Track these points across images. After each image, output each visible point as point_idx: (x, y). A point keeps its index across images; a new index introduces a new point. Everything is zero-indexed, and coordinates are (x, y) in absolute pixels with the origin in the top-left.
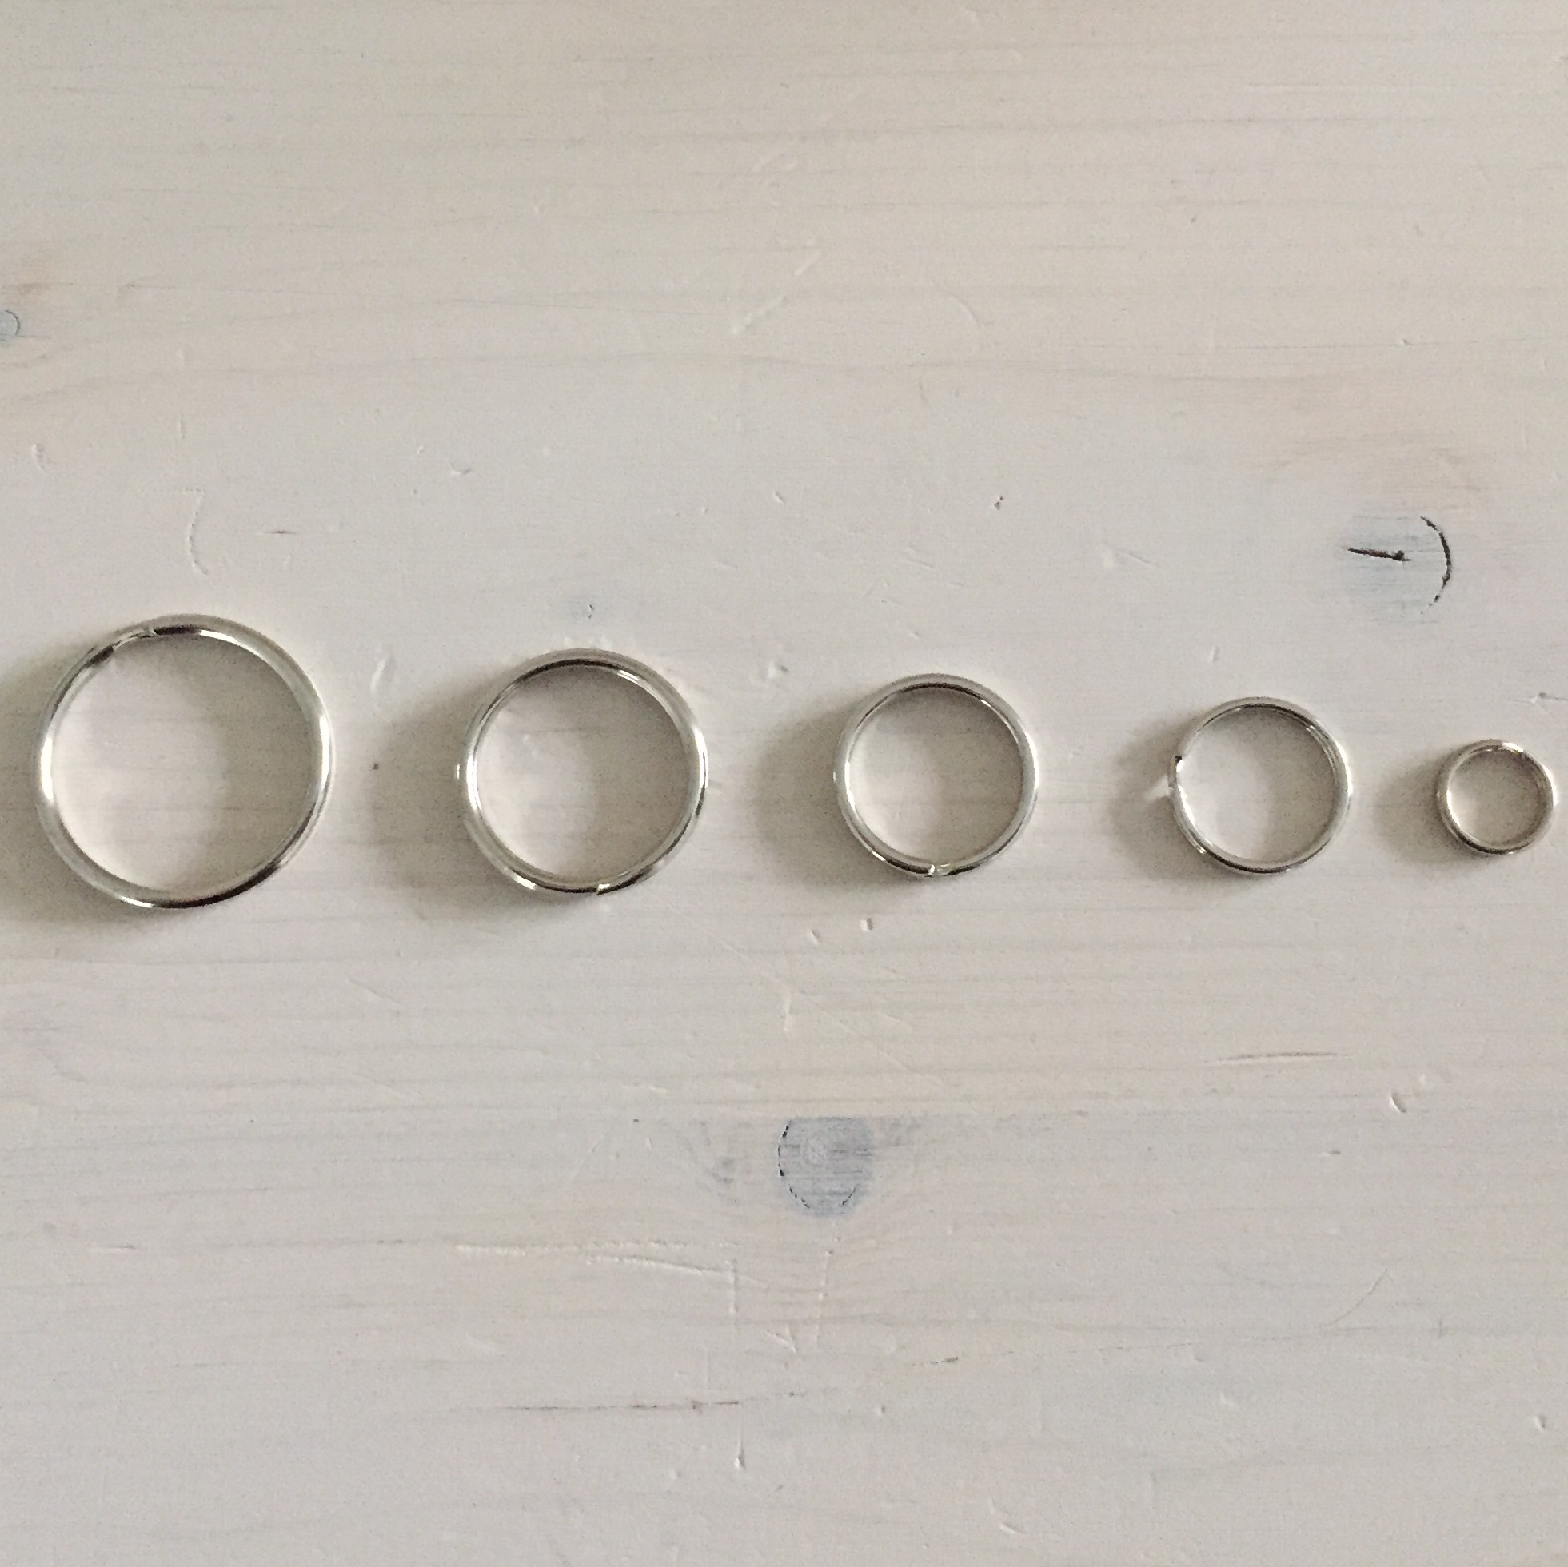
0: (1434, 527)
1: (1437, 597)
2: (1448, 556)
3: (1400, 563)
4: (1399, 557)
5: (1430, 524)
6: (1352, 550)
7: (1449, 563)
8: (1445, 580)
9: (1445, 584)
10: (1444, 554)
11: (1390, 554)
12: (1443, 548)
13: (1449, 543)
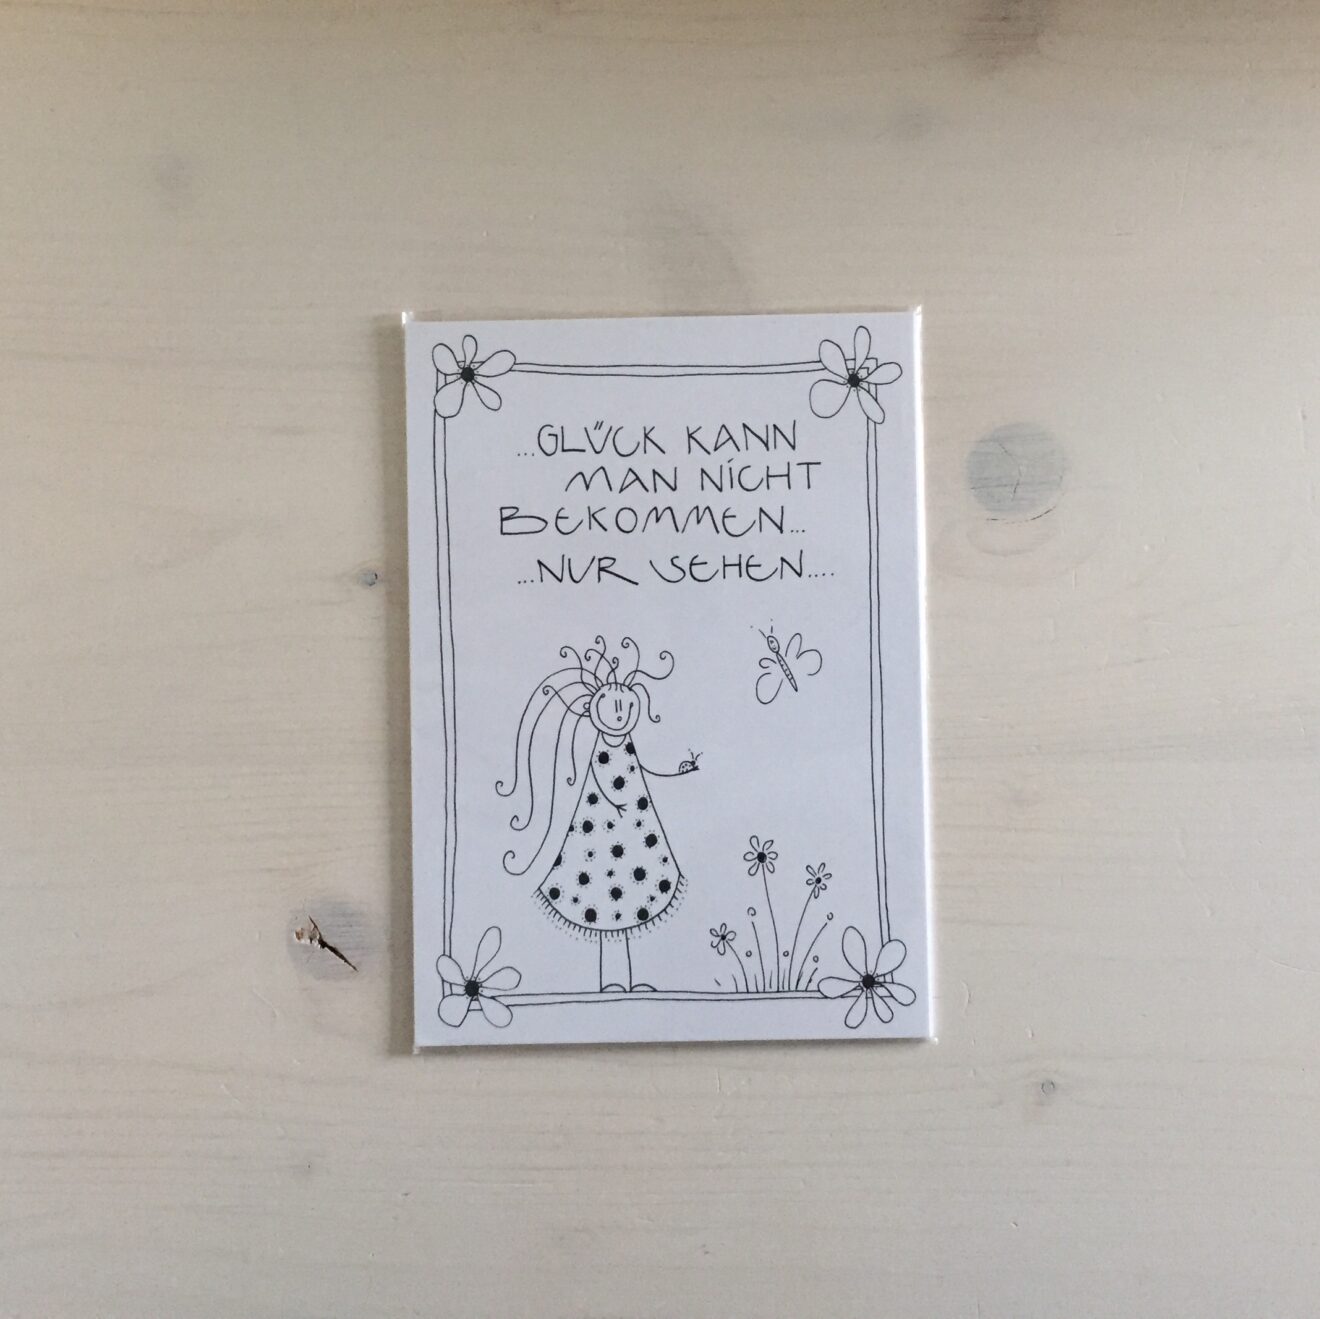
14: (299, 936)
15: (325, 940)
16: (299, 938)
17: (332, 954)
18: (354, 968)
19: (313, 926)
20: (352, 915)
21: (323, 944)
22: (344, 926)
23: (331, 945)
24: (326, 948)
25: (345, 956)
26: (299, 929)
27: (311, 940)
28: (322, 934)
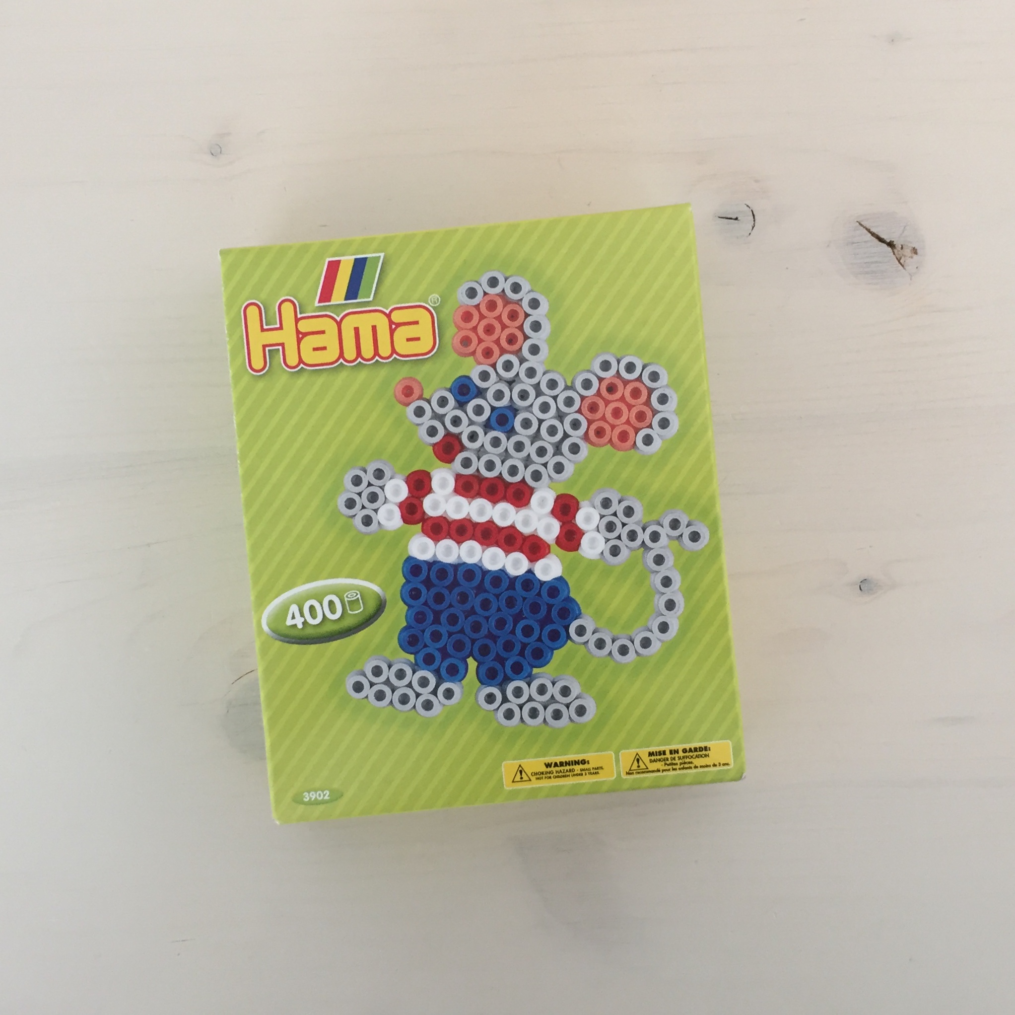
0: (749, 207)
1: (750, 234)
2: (754, 218)
3: (736, 221)
4: (736, 219)
5: (748, 206)
6: (719, 217)
7: (754, 221)
8: (753, 227)
9: (753, 229)
10: (752, 217)
11: (733, 218)
12: (752, 215)
13: (754, 213)
14: (915, 251)
15: (890, 249)
16: (914, 248)
17: (882, 236)
18: (861, 225)
19: (902, 261)
20: (867, 273)
21: (891, 245)
22: (872, 263)
23: (885, 245)
24: (888, 241)
25: (870, 235)
26: (915, 256)
27: (902, 248)
28: (892, 253)
